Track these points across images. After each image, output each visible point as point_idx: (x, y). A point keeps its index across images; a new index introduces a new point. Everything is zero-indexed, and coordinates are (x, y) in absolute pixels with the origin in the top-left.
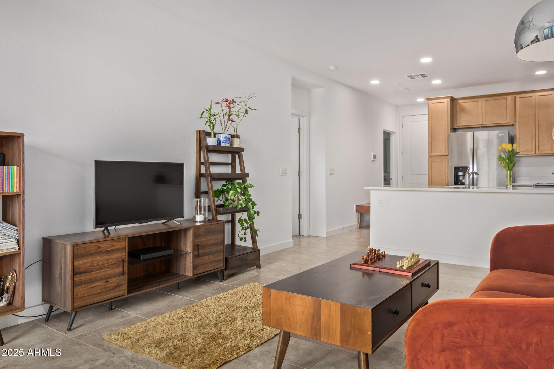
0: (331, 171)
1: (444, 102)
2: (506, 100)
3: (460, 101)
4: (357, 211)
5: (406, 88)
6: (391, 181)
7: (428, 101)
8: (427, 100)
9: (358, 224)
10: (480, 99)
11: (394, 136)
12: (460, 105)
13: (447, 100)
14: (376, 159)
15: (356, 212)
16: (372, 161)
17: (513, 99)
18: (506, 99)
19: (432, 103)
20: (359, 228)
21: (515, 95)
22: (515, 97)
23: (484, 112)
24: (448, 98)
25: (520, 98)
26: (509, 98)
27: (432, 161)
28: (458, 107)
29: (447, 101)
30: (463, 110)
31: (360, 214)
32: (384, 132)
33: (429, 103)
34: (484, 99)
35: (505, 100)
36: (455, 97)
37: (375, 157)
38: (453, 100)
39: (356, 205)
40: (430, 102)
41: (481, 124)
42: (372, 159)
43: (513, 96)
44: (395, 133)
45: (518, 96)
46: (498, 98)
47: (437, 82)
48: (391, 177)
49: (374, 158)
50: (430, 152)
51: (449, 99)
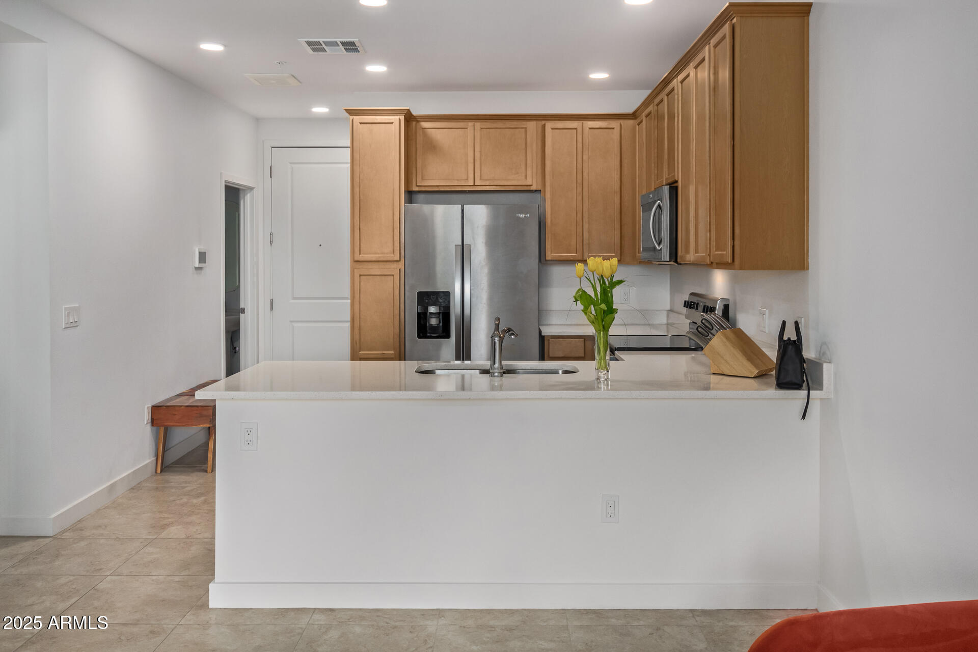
0: (68, 315)
1: (392, 123)
2: (526, 132)
3: (425, 124)
4: (153, 422)
5: (293, 76)
6: (242, 316)
7: (351, 117)
8: (347, 114)
9: (157, 459)
10: (470, 124)
11: (248, 197)
12: (425, 135)
13: (397, 117)
14: (205, 263)
15: (150, 425)
16: (197, 269)
17: (540, 130)
18: (526, 128)
19: (360, 123)
20: (159, 471)
21: (543, 122)
22: (544, 127)
23: (478, 155)
24: (400, 114)
25: (552, 129)
26: (532, 125)
27: (360, 275)
28: (420, 138)
29: (397, 120)
30: (432, 147)
31: (162, 429)
32: (226, 186)
33: (353, 120)
34: (478, 125)
35: (524, 130)
36: (414, 113)
37: (203, 257)
38: (410, 119)
39: (150, 405)
40: (358, 119)
41: (472, 184)
42: (197, 264)
43: (540, 122)
44: (251, 189)
45: (549, 125)
46: (509, 124)
47: (376, 69)
48: (242, 306)
49: (200, 262)
50: (357, 250)
51: (402, 117)
